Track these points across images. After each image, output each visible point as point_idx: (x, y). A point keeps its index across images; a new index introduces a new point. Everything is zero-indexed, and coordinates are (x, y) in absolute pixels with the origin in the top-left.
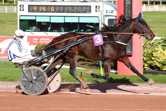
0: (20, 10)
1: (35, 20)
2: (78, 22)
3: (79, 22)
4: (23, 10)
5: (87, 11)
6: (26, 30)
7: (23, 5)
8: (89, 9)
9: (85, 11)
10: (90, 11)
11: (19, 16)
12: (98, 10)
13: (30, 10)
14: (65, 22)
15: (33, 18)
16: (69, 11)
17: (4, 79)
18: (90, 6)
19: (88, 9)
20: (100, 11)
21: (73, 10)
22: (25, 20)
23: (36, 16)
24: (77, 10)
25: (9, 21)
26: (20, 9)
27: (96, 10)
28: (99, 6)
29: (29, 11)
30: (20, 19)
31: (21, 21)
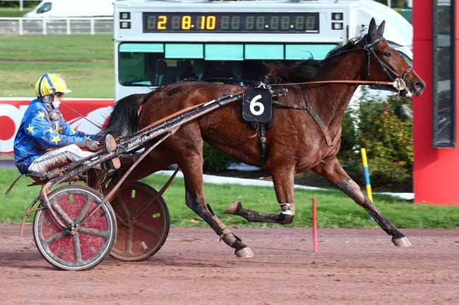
0: (121, 27)
1: (163, 54)
2: (282, 58)
3: (287, 58)
4: (129, 27)
5: (307, 28)
7: (129, 14)
8: (313, 23)
9: (301, 28)
10: (316, 27)
11: (116, 45)
12: (337, 26)
13: (149, 28)
14: (246, 58)
15: (157, 49)
16: (258, 28)
18: (317, 15)
19: (310, 21)
21: (267, 26)
23: (164, 43)
24: (280, 25)
26: (121, 23)
27: (333, 24)
28: (341, 14)
29: (146, 29)
30: (121, 51)
31: (123, 56)
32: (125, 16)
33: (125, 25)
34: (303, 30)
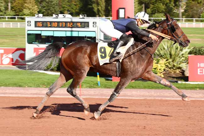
1: (41, 34)
2: (78, 36)
3: (79, 36)
4: (30, 26)
6: (33, 43)
7: (30, 21)
10: (88, 26)
11: (26, 31)
12: (95, 26)
14: (66, 36)
15: (39, 32)
17: (14, 84)
18: (88, 23)
19: (86, 24)
20: (97, 26)
21: (73, 26)
22: (33, 34)
23: (41, 31)
24: (77, 26)
25: (20, 34)
27: (93, 25)
28: (96, 22)
29: (36, 26)
31: (28, 34)
32: (29, 22)
33: (29, 25)
34: (84, 27)
